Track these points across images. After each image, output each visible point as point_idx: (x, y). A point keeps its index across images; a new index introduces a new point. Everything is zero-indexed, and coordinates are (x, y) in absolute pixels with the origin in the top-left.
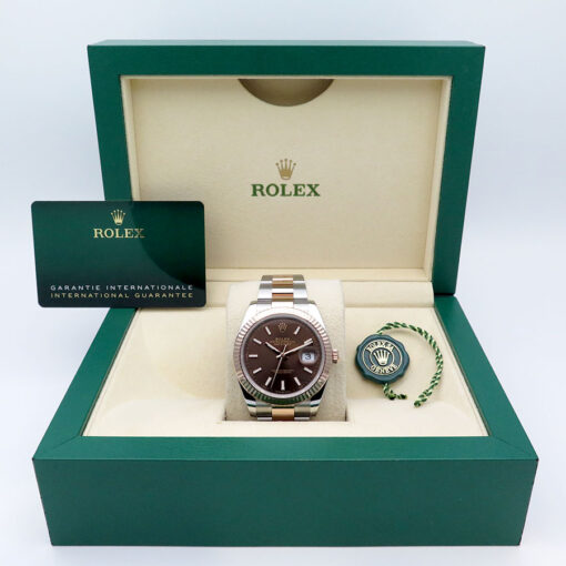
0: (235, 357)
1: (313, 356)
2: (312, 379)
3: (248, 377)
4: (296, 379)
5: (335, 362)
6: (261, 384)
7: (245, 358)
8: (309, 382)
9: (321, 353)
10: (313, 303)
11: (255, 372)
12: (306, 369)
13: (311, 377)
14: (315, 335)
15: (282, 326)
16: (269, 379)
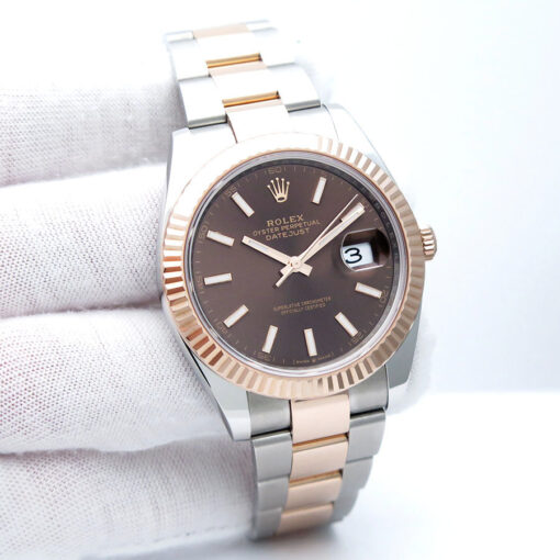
1: (365, 249)
11: (230, 322)
15: (278, 185)
16: (273, 331)
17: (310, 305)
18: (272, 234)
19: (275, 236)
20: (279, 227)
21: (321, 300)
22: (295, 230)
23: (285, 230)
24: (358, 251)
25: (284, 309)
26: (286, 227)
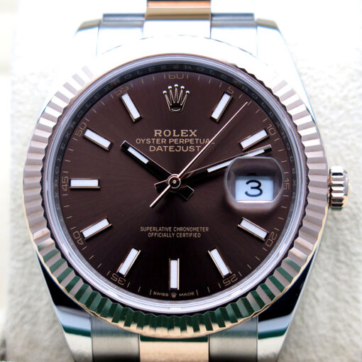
0: (27, 188)
1: (267, 185)
2: (264, 256)
3: (67, 248)
4: (215, 255)
5: (336, 204)
6: (107, 269)
7: (58, 189)
8: (255, 265)
9: (293, 177)
10: (272, 26)
11: (88, 232)
12: (246, 225)
13: (261, 250)
14: (275, 120)
15: (176, 92)
16: (133, 254)
17: (183, 232)
18: (157, 145)
19: (160, 149)
20: (168, 139)
21: (197, 229)
22: (185, 146)
23: (172, 144)
24: (260, 184)
25: (152, 231)
26: (175, 140)
